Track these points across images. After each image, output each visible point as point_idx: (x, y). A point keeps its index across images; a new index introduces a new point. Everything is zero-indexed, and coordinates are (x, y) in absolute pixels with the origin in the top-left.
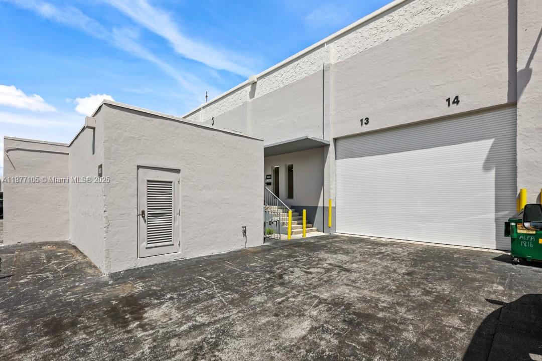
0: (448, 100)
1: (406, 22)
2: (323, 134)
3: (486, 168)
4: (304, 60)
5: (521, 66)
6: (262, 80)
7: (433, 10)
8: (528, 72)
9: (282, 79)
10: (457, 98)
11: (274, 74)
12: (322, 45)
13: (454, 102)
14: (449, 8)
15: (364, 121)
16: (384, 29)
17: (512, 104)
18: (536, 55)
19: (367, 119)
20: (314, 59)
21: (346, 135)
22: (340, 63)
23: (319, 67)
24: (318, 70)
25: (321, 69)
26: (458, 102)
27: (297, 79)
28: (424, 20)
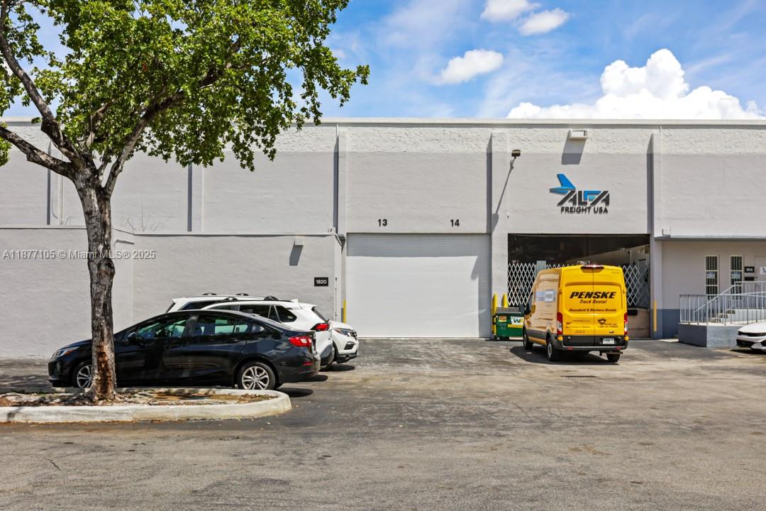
0: (452, 221)
1: (421, 142)
2: (337, 226)
3: (473, 277)
5: (494, 211)
7: (441, 143)
8: (497, 216)
10: (458, 221)
12: (334, 125)
13: (456, 224)
14: (452, 148)
15: (382, 222)
16: (402, 139)
17: (489, 234)
18: (501, 207)
19: (385, 220)
20: (322, 135)
21: (362, 232)
22: (355, 152)
23: (329, 147)
24: (328, 150)
25: (332, 150)
26: (458, 225)
27: (296, 149)
28: (434, 147)
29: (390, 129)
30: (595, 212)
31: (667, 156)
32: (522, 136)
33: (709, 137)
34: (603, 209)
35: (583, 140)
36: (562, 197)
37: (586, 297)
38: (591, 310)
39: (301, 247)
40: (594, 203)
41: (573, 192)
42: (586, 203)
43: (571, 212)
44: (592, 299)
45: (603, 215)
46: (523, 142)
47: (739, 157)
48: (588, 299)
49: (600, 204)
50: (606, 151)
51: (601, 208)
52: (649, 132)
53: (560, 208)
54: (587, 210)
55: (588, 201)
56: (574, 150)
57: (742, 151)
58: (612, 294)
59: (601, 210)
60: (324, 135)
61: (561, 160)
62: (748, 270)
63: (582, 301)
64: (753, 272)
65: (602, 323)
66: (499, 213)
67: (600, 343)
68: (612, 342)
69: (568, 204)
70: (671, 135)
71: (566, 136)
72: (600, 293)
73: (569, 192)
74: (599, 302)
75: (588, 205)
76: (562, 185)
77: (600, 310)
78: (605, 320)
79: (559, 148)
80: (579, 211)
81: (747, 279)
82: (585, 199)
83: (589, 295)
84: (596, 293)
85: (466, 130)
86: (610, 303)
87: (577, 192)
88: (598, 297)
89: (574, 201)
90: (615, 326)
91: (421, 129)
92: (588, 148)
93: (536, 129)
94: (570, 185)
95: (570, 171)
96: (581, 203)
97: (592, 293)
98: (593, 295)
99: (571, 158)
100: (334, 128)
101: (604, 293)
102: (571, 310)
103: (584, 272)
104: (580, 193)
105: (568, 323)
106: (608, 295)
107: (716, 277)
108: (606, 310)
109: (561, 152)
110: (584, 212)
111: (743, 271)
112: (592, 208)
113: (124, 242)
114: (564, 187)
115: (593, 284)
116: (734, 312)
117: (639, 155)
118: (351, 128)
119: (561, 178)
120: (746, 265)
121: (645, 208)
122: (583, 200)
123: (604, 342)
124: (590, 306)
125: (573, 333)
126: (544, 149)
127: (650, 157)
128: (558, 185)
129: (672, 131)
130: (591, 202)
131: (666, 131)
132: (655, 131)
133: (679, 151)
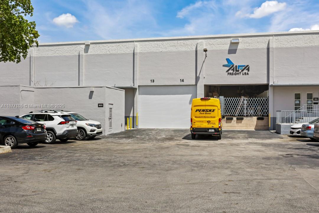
0: (181, 80)
1: (168, 47)
2: (134, 83)
3: (190, 103)
4: (122, 44)
5: (198, 75)
6: (95, 45)
7: (177, 47)
8: (199, 77)
9: (108, 49)
10: (183, 80)
11: (103, 45)
12: (133, 41)
13: (182, 81)
14: (181, 49)
16: (160, 46)
17: (196, 85)
18: (201, 73)
19: (153, 80)
20: (128, 46)
21: (144, 85)
22: (141, 53)
23: (131, 51)
24: (131, 52)
25: (132, 52)
26: (183, 81)
27: (118, 52)
28: (174, 49)
29: (155, 42)
30: (243, 75)
31: (277, 49)
32: (211, 42)
33: (296, 39)
34: (247, 73)
35: (238, 43)
36: (228, 68)
37: (202, 112)
38: (204, 117)
39: (93, 92)
40: (243, 71)
41: (233, 66)
42: (239, 71)
43: (232, 75)
44: (205, 112)
45: (247, 76)
46: (211, 45)
47: (311, 47)
48: (203, 112)
49: (245, 71)
50: (248, 47)
51: (245, 73)
52: (268, 38)
53: (227, 73)
54: (239, 74)
55: (240, 70)
56: (233, 48)
57: (313, 44)
58: (214, 110)
59: (245, 74)
60: (129, 46)
61: (228, 52)
62: (315, 99)
63: (200, 113)
64: (318, 100)
65: (209, 123)
66: (200, 76)
67: (208, 131)
68: (213, 131)
69: (231, 71)
70: (278, 39)
71: (230, 42)
72: (208, 110)
73: (231, 66)
74: (208, 114)
75: (240, 72)
76: (228, 63)
77: (208, 117)
78: (210, 121)
79: (227, 47)
80: (236, 74)
81: (315, 103)
82: (239, 69)
83: (203, 111)
84: (206, 110)
85: (187, 41)
86: (212, 114)
87: (235, 66)
88: (207, 111)
89: (233, 70)
90: (214, 124)
91: (168, 41)
92: (240, 47)
93: (217, 39)
94: (232, 63)
95: (232, 57)
96: (236, 71)
97: (205, 110)
98: (205, 111)
99: (232, 51)
100: (133, 43)
101: (210, 110)
102: (196, 117)
103: (202, 101)
104: (236, 66)
105: (194, 123)
106: (212, 111)
107: (300, 102)
108: (211, 117)
109: (228, 49)
110: (238, 75)
111: (313, 100)
112: (242, 73)
113: (28, 91)
114: (229, 64)
115: (205, 106)
116: (303, 119)
117: (263, 49)
118: (140, 42)
119: (228, 60)
120: (314, 97)
121: (266, 72)
122: (237, 70)
123: (210, 131)
124: (204, 115)
125: (196, 127)
126: (220, 48)
127: (268, 49)
128: (226, 63)
129: (279, 37)
130: (241, 70)
131: (276, 38)
132: (271, 38)
133: (282, 46)
